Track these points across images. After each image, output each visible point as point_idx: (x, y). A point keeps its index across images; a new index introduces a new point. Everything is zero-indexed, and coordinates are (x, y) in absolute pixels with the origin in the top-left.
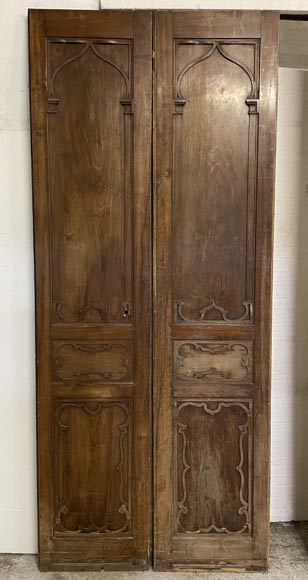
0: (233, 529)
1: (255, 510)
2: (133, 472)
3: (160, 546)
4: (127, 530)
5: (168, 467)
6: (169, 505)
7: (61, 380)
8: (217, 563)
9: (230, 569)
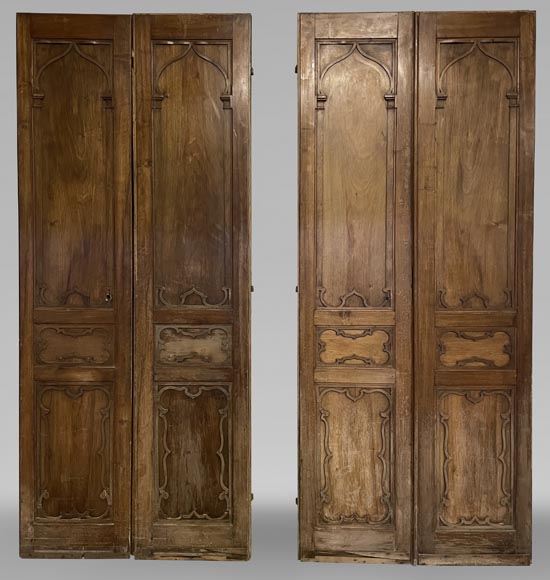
0: (214, 515)
1: (235, 496)
2: (115, 456)
3: (140, 533)
4: (108, 516)
5: (148, 451)
6: (150, 490)
7: (44, 363)
8: (197, 551)
9: (212, 557)
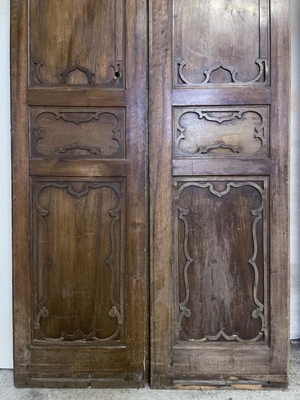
0: (246, 335)
1: (273, 313)
2: (127, 266)
3: (158, 357)
4: (118, 337)
5: (167, 260)
6: (169, 306)
7: (41, 155)
8: (226, 378)
9: (243, 386)
